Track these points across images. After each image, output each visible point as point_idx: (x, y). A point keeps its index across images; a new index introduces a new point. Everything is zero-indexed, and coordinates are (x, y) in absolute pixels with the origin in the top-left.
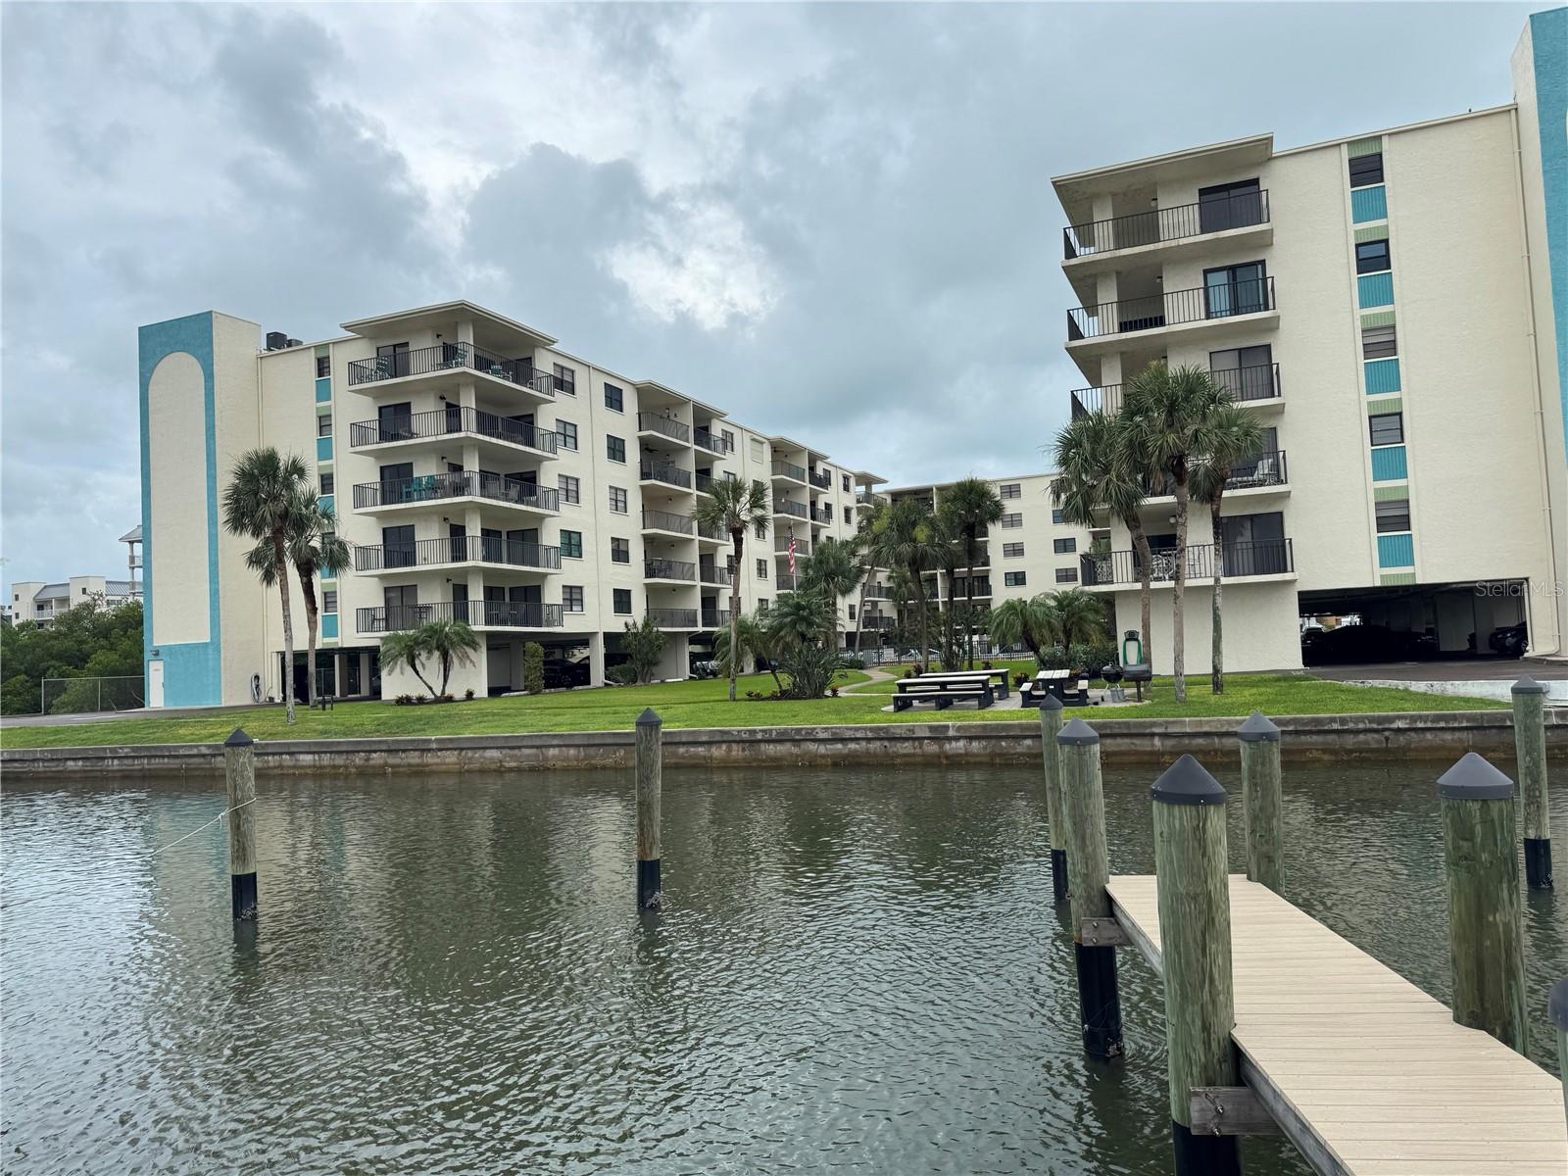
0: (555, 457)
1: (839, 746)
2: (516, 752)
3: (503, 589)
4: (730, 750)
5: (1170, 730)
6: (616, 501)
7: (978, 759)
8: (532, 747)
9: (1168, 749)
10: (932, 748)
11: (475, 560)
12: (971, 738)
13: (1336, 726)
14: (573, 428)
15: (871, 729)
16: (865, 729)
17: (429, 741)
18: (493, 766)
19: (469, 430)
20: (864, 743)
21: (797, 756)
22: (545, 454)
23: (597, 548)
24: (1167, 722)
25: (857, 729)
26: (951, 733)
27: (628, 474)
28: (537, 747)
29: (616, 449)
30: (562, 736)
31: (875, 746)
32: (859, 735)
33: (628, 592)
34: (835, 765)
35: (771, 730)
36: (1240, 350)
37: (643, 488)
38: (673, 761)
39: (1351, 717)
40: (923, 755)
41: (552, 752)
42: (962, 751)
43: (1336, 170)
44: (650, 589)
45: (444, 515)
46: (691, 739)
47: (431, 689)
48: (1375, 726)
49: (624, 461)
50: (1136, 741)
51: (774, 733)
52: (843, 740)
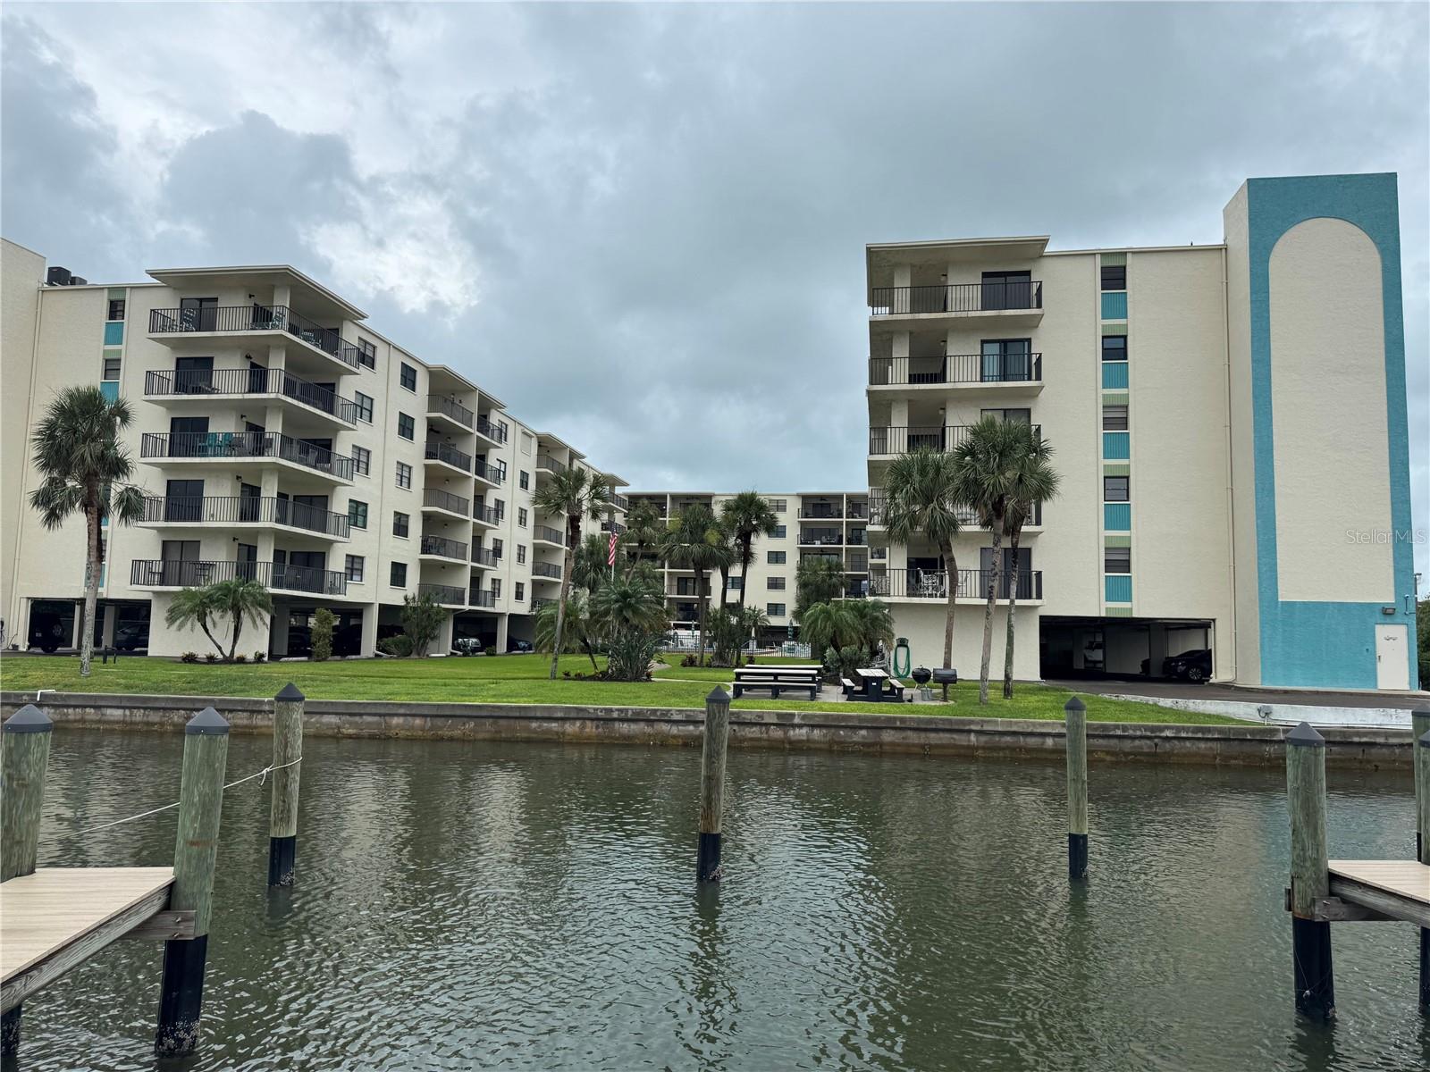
0: (355, 427)
1: (691, 728)
2: (357, 719)
3: (285, 552)
4: (583, 727)
5: (985, 728)
6: (402, 477)
7: (817, 746)
8: (375, 715)
9: (982, 744)
10: (777, 733)
11: (266, 520)
12: (813, 726)
13: (1119, 732)
14: (369, 402)
17: (262, 703)
18: (330, 732)
19: (274, 391)
21: (650, 735)
22: (346, 424)
23: (382, 520)
24: (982, 721)
26: (797, 721)
27: (414, 451)
28: (380, 715)
29: (406, 427)
30: (409, 705)
33: (404, 566)
34: (685, 745)
35: (627, 710)
36: (1005, 410)
37: (426, 466)
38: (524, 735)
39: (1131, 726)
40: (768, 740)
41: (395, 721)
42: (805, 738)
43: (1090, 275)
44: (425, 566)
45: (237, 474)
46: (546, 715)
47: (220, 648)
48: (1149, 734)
49: (412, 439)
50: (955, 736)
51: (630, 713)
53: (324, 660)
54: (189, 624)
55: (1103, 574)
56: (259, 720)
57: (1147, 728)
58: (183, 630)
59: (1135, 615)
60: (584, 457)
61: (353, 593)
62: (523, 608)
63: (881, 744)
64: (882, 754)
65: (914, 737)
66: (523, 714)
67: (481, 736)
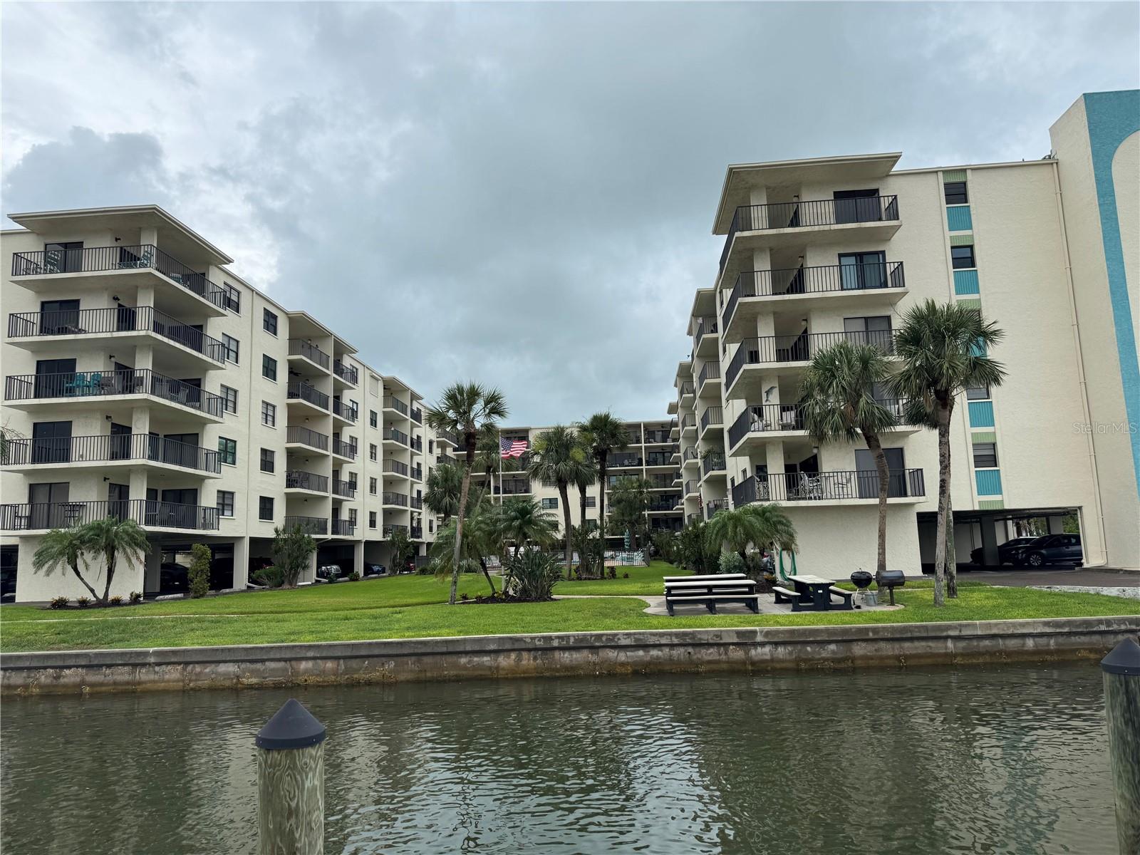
0: (224, 366)
1: (641, 653)
2: (259, 666)
3: (156, 491)
4: (519, 659)
5: (964, 633)
6: (267, 415)
7: (784, 665)
8: (279, 660)
9: (961, 651)
10: (737, 654)
11: (139, 457)
12: (776, 644)
13: (1103, 628)
14: (235, 343)
15: (677, 635)
16: (670, 634)
17: (146, 654)
18: (227, 683)
19: (144, 327)
20: (667, 650)
21: (595, 664)
22: (215, 363)
23: (248, 456)
24: (961, 625)
25: (662, 635)
26: (759, 638)
27: (277, 391)
28: (285, 660)
29: (269, 368)
30: (319, 647)
31: (679, 653)
32: (664, 641)
33: (271, 500)
34: (636, 673)
35: (568, 637)
36: (866, 319)
37: (289, 405)
38: (452, 673)
39: (1114, 620)
40: (728, 662)
41: (304, 665)
42: (768, 657)
43: (935, 191)
44: (290, 499)
45: (107, 412)
46: (477, 648)
47: (92, 591)
48: (1134, 627)
49: (275, 379)
50: (931, 644)
51: (572, 640)
52: (646, 647)
53: (202, 596)
54: (59, 567)
55: (973, 469)
56: (143, 675)
58: (52, 575)
59: (1007, 507)
60: (422, 399)
61: (226, 528)
62: (377, 535)
63: (853, 659)
64: (854, 670)
65: (888, 649)
66: (451, 649)
67: (402, 677)
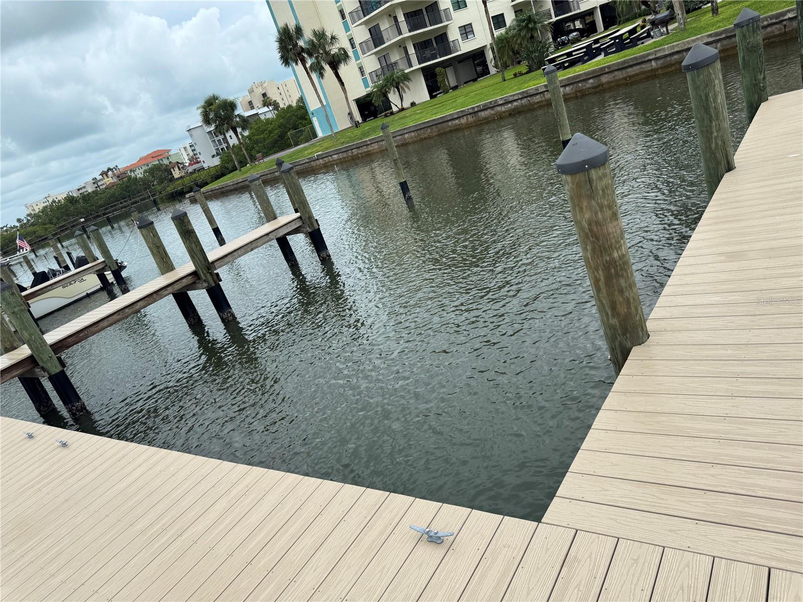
1: (510, 105)
4: (467, 119)
5: (658, 55)
7: (570, 96)
9: (659, 66)
15: (520, 94)
16: (517, 94)
17: (366, 141)
20: (519, 101)
21: (494, 115)
24: (655, 51)
25: (514, 95)
28: (401, 135)
31: (524, 101)
32: (515, 98)
33: (502, 15)
34: (510, 115)
35: (480, 105)
38: (448, 129)
40: (546, 101)
41: (406, 136)
44: (517, 8)
45: (387, 13)
46: (451, 118)
50: (643, 66)
51: (482, 106)
52: (511, 102)
56: (370, 148)
57: (771, 17)
63: (602, 85)
64: (604, 91)
65: (619, 75)
66: (443, 120)
67: (434, 134)
